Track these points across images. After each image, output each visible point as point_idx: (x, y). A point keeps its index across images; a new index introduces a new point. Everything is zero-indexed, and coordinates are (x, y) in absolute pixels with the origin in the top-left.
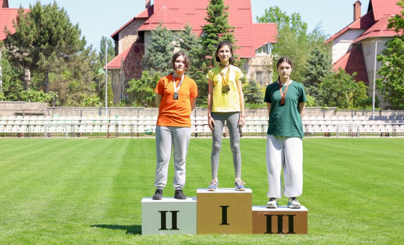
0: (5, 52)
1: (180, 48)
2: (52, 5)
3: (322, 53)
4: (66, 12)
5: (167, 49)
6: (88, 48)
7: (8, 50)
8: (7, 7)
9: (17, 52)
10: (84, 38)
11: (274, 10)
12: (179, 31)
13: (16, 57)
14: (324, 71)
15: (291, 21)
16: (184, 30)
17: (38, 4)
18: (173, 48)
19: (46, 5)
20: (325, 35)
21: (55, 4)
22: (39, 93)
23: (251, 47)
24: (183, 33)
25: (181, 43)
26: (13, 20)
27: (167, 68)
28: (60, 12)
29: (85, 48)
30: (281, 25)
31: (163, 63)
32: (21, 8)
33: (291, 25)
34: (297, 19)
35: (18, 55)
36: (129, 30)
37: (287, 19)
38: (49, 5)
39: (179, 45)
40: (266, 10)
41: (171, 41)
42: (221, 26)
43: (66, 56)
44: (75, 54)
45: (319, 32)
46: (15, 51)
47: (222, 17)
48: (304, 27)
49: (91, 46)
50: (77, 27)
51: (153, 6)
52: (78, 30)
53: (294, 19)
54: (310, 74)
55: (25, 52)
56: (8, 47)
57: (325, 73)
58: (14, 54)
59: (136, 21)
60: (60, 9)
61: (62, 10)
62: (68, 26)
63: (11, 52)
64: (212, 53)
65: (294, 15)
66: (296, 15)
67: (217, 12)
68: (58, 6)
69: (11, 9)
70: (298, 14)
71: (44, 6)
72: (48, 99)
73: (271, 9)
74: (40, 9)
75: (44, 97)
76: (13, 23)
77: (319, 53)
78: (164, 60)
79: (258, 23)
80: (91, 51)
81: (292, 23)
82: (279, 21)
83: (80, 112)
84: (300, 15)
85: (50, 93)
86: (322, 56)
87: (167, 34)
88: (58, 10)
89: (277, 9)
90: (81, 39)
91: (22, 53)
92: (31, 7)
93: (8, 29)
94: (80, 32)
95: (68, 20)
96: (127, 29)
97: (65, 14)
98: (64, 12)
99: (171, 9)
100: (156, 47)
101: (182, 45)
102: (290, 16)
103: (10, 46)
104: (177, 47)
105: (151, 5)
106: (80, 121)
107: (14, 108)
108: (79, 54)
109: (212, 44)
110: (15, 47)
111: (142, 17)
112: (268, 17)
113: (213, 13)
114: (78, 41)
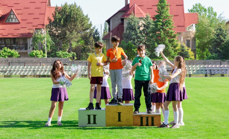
0: (48, 31)
1: (144, 28)
2: (73, 5)
3: (223, 29)
4: (81, 8)
5: (136, 28)
6: (93, 28)
7: (50, 30)
8: (50, 6)
9: (55, 30)
10: (91, 22)
11: (198, 5)
12: (143, 18)
13: (54, 33)
14: (224, 40)
15: (208, 11)
16: (146, 17)
17: (66, 4)
18: (140, 28)
19: (70, 5)
20: (226, 19)
21: (75, 4)
22: (65, 53)
23: (184, 26)
24: (145, 19)
25: (144, 25)
26: (53, 13)
27: (136, 38)
28: (78, 8)
29: (92, 28)
30: (202, 14)
31: (134, 36)
32: (57, 7)
33: (208, 14)
34: (211, 10)
35: (55, 32)
36: (116, 18)
37: (205, 10)
38: (72, 5)
39: (143, 26)
40: (193, 6)
41: (138, 23)
42: (165, 15)
43: (81, 32)
44: (85, 31)
45: (222, 18)
46: (53, 30)
47: (165, 10)
48: (215, 14)
49: (95, 27)
50: (87, 16)
51: (129, 4)
52: (88, 18)
53: (209, 10)
54: (216, 41)
55: (59, 31)
56: (50, 28)
57: (225, 40)
58: (53, 32)
59: (120, 12)
60: (78, 7)
61: (79, 7)
62: (82, 16)
63: (52, 30)
64: (160, 30)
65: (209, 8)
66: (210, 8)
67: (163, 8)
68: (77, 5)
69: (52, 7)
70: (212, 7)
71: (69, 5)
72: (70, 56)
73: (196, 5)
74: (67, 7)
75: (68, 55)
76: (53, 14)
77: (222, 29)
78: (134, 34)
79: (189, 13)
80: (95, 30)
81: (208, 12)
82: (201, 11)
83: (86, 63)
84: (213, 8)
85: (71, 53)
86: (223, 31)
87: (136, 20)
88: (77, 7)
89: (200, 5)
90: (89, 23)
91: (57, 31)
92: (62, 6)
93: (50, 18)
94: (89, 19)
95: (82, 13)
96: (115, 17)
97: (81, 9)
98: (80, 8)
99: (139, 6)
100: (130, 27)
101: (145, 26)
102: (207, 9)
103: (51, 27)
104: (142, 27)
105: (128, 3)
106: (86, 68)
107: (51, 61)
108: (88, 31)
109: (160, 25)
110: (54, 27)
111: (123, 10)
112: (195, 9)
113: (160, 8)
114: (88, 24)
